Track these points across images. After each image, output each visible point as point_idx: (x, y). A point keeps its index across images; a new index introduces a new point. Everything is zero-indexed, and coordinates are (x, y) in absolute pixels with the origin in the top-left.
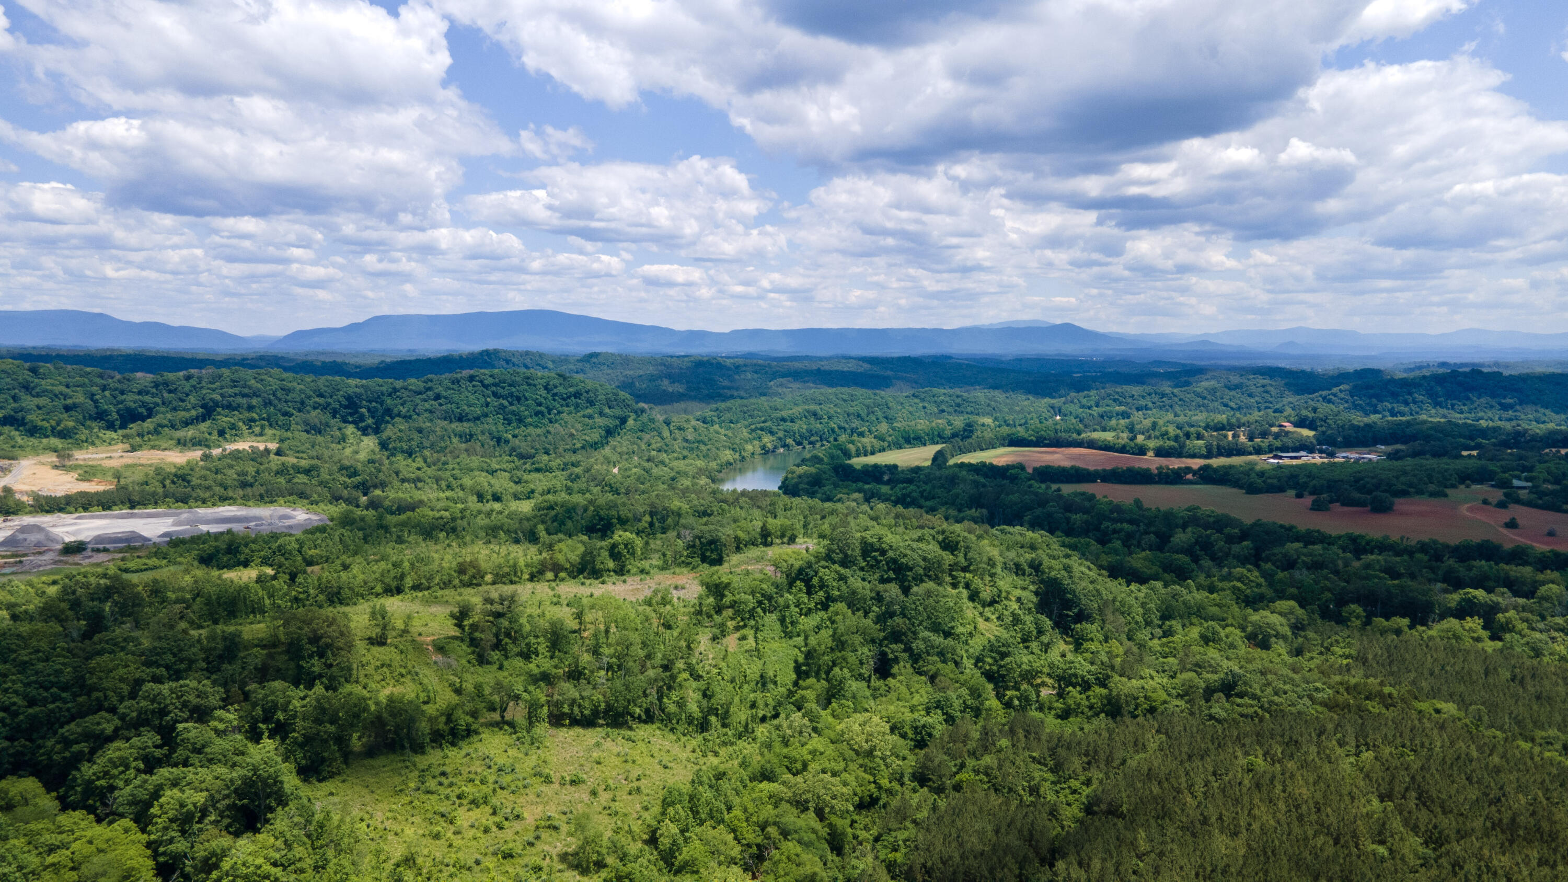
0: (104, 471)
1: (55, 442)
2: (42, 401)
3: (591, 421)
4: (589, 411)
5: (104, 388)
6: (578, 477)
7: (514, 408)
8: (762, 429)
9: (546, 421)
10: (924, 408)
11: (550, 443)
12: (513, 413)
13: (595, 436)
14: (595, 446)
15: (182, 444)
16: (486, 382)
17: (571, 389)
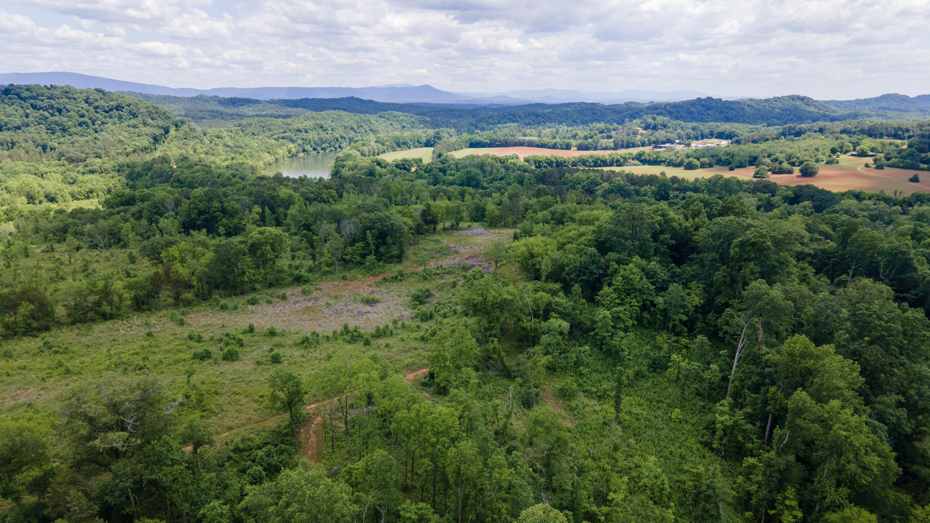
3: (137, 130)
4: (133, 121)
6: (139, 175)
7: (56, 118)
8: (283, 138)
9: (90, 130)
10: (391, 124)
11: (100, 148)
12: (56, 123)
13: (145, 142)
14: (145, 150)
16: (23, 95)
17: (114, 103)
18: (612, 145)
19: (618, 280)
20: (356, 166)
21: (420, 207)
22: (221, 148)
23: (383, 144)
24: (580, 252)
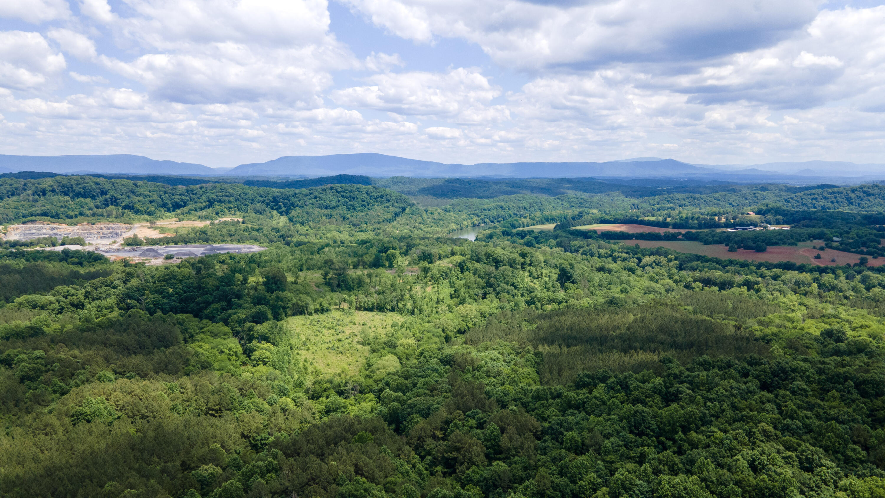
0: (169, 230)
1: (147, 217)
2: (141, 198)
3: (388, 209)
4: (387, 204)
5: (165, 193)
6: (379, 234)
7: (351, 203)
8: (473, 214)
9: (366, 209)
11: (368, 219)
12: (351, 205)
13: (389, 216)
14: (389, 221)
15: (200, 218)
16: (338, 190)
17: (379, 194)
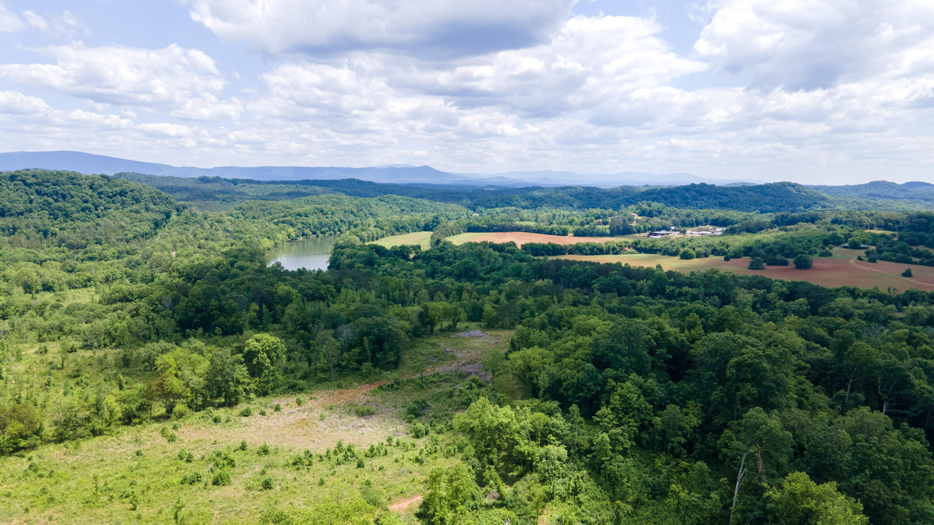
3: (139, 215)
4: (136, 207)
6: (138, 264)
7: (60, 204)
8: (283, 222)
9: (93, 216)
10: (391, 208)
11: (101, 234)
12: (59, 209)
13: (146, 227)
14: (145, 235)
16: (28, 181)
17: (118, 189)
18: (608, 231)
19: (615, 399)
20: (355, 254)
21: (417, 308)
22: (221, 234)
23: (382, 229)
24: (577, 367)
